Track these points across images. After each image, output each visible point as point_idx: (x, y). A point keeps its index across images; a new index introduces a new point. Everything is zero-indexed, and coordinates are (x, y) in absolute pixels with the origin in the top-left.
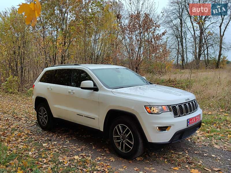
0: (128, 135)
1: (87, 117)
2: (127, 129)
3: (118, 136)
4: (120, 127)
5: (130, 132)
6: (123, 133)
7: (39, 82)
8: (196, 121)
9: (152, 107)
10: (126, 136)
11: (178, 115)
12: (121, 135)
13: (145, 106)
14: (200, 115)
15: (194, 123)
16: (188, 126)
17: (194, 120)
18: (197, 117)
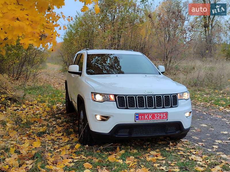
8: (154, 119)
13: (92, 93)
14: (166, 114)
15: (149, 120)
16: (135, 121)
17: (150, 117)
18: (156, 115)
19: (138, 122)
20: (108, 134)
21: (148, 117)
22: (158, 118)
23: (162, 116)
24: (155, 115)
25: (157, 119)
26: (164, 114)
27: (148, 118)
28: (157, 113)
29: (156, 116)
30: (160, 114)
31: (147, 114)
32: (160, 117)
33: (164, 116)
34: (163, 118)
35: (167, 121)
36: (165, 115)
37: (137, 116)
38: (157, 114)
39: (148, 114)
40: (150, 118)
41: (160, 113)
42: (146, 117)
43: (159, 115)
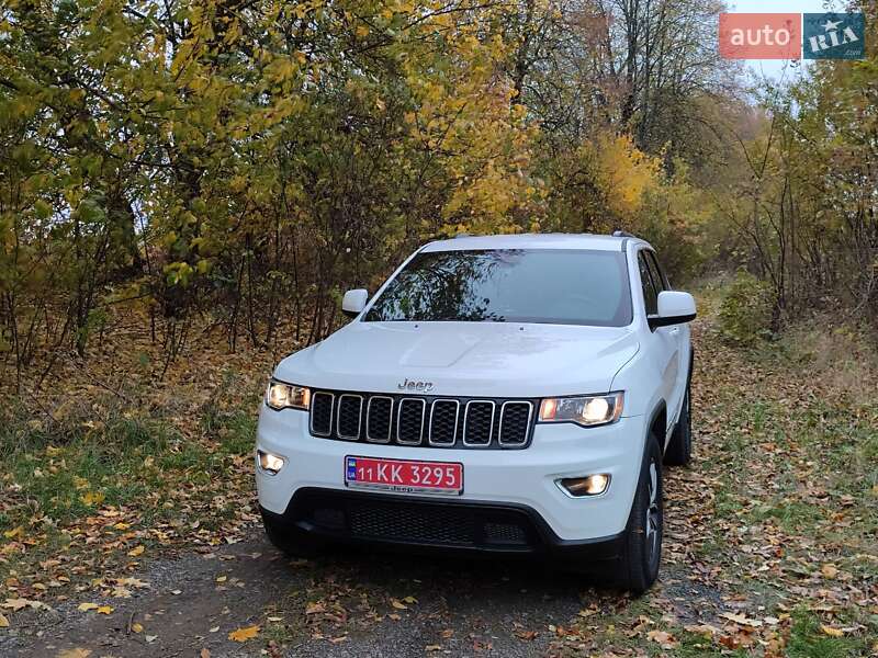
8: (408, 483)
11: (328, 431)
14: (458, 468)
15: (391, 486)
16: (346, 484)
17: (395, 474)
18: (418, 469)
19: (354, 487)
21: (388, 473)
22: (424, 482)
23: (441, 476)
24: (413, 467)
25: (420, 484)
26: (448, 470)
27: (388, 478)
28: (421, 464)
29: (415, 473)
30: (432, 467)
31: (382, 461)
32: (433, 478)
33: (448, 475)
34: (443, 484)
35: (462, 497)
36: (451, 472)
38: (421, 467)
39: (390, 463)
40: (382, 477)
41: (433, 465)
42: (381, 473)
43: (427, 471)
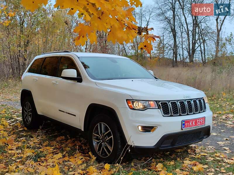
0: (109, 138)
1: (68, 113)
2: (109, 131)
3: (98, 136)
4: (102, 125)
5: (112, 136)
6: (104, 133)
7: (28, 73)
8: (196, 125)
9: (134, 102)
10: (106, 138)
11: (169, 114)
12: (101, 135)
13: (127, 100)
14: (204, 118)
15: (193, 127)
16: (182, 129)
17: (194, 123)
19: (185, 130)
20: (154, 147)
22: (199, 124)
24: (197, 120)
27: (192, 125)
30: (201, 119)
31: (191, 120)
33: (203, 121)
34: (202, 124)
37: (184, 123)
